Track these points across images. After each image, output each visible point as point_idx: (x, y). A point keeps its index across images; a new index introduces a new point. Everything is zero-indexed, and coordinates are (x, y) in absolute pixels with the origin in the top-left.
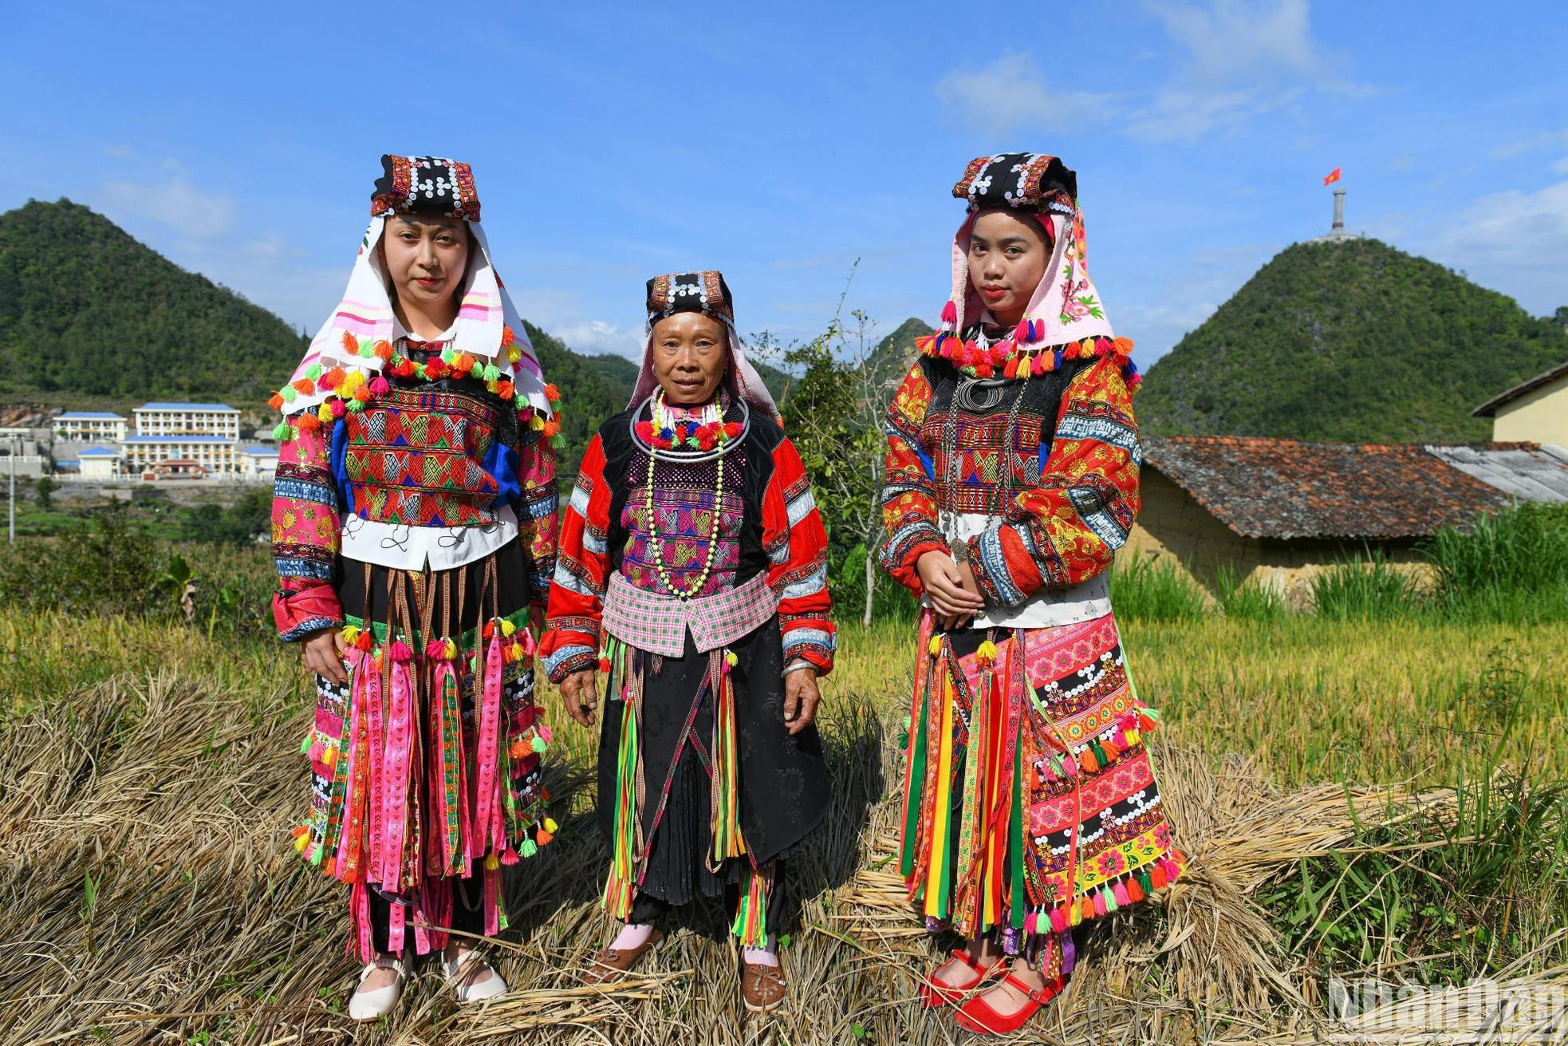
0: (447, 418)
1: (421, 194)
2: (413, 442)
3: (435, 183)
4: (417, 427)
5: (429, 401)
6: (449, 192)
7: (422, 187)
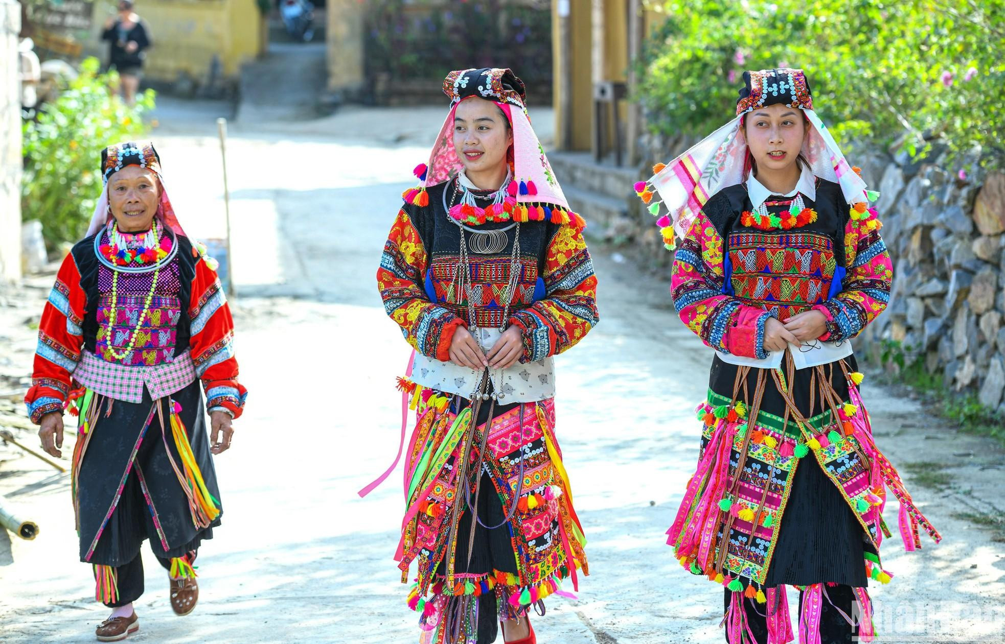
0: (797, 252)
1: (769, 94)
2: (774, 270)
3: (779, 86)
4: (777, 260)
5: (784, 241)
6: (788, 91)
7: (770, 89)
